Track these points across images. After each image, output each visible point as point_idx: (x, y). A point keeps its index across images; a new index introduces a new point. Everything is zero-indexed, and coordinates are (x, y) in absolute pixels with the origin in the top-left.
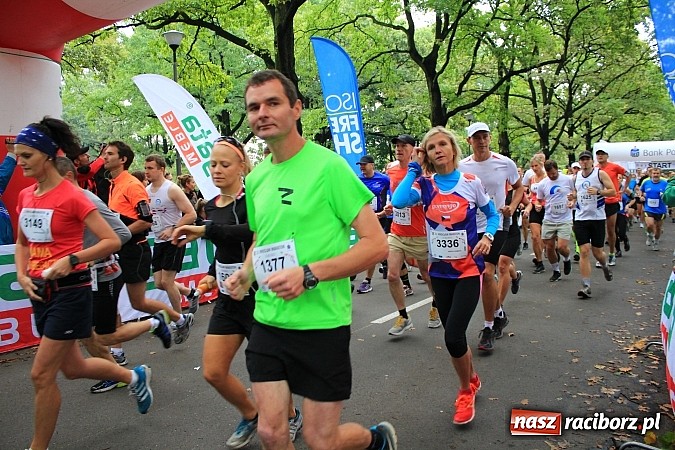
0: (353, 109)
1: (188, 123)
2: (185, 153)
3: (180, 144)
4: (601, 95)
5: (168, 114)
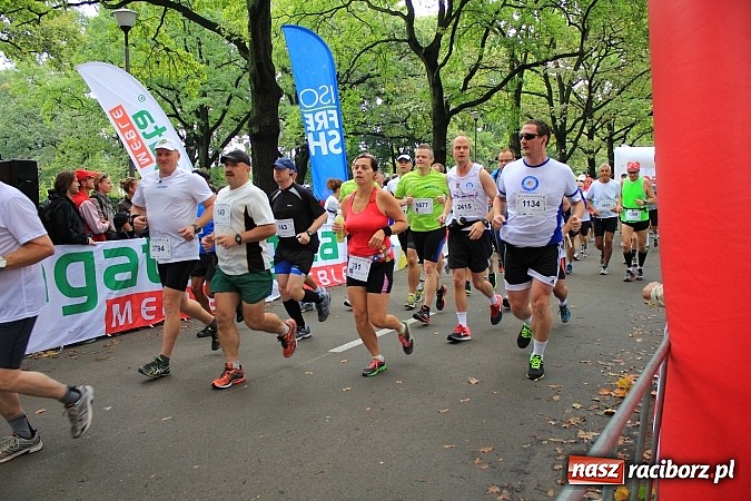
0: (331, 104)
1: (139, 119)
2: (135, 153)
3: (130, 143)
4: (624, 94)
5: (117, 109)
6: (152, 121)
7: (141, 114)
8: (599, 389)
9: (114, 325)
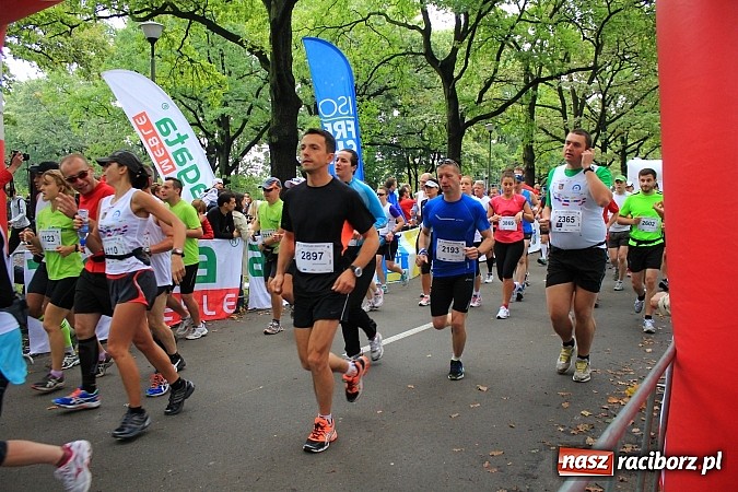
0: (349, 115)
1: (162, 126)
2: (159, 160)
3: (153, 149)
4: (637, 108)
5: (140, 115)
6: (175, 129)
7: (164, 121)
8: (607, 397)
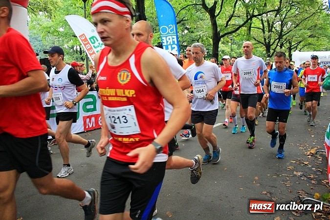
0: (174, 33)
1: (92, 40)
3: (88, 50)
4: (297, 28)
6: (98, 41)
7: (93, 37)
9: (87, 127)
